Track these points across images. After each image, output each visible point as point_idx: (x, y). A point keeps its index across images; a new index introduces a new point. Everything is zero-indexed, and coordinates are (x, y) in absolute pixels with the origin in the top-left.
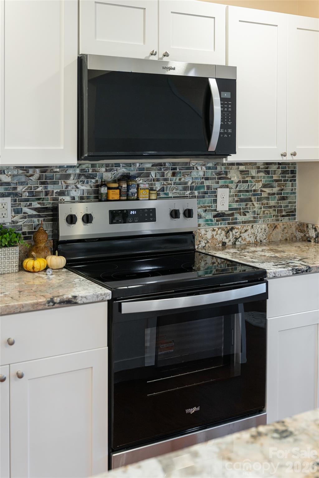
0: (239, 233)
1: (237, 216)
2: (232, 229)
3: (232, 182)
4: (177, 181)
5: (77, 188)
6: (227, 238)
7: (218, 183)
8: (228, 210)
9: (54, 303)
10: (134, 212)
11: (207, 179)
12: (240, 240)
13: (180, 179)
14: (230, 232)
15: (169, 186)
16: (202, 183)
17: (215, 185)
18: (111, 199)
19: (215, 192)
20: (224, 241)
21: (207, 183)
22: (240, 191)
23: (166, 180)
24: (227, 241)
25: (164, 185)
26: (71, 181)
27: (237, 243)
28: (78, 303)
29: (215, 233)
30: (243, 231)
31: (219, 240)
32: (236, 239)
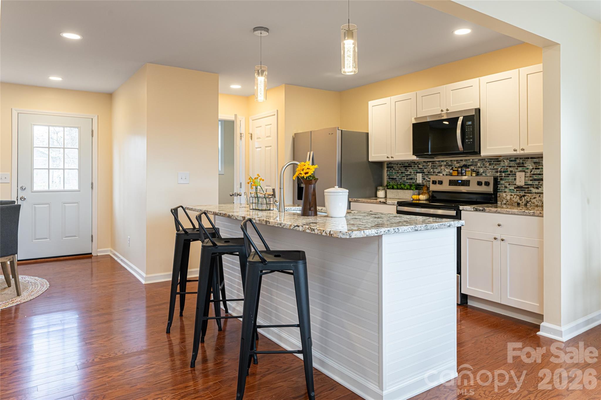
0: (529, 199)
1: (532, 189)
2: (524, 196)
3: (528, 169)
4: (492, 168)
5: (445, 170)
6: (521, 201)
7: (517, 169)
8: (524, 185)
10: (460, 181)
11: (510, 167)
12: (530, 203)
13: (494, 167)
14: (523, 197)
15: (487, 170)
16: (507, 169)
17: (516, 170)
18: (453, 175)
19: (515, 174)
20: (518, 202)
21: (511, 169)
22: (534, 174)
23: (486, 167)
24: (521, 202)
25: (485, 170)
26: (443, 167)
27: (528, 204)
28: (386, 204)
29: (512, 197)
30: (532, 198)
31: (515, 201)
32: (527, 202)
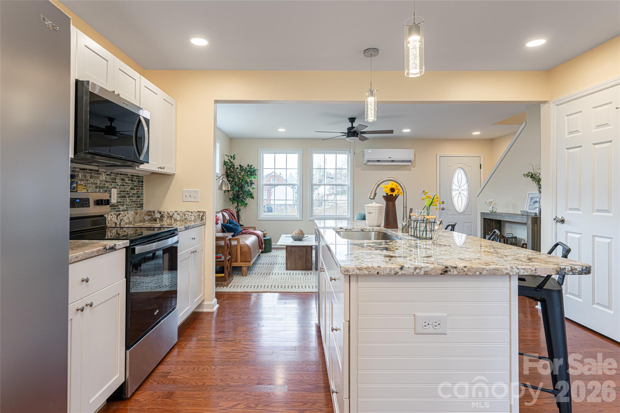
0: (122, 217)
1: (120, 207)
2: (120, 214)
3: (118, 185)
4: (93, 181)
6: (117, 220)
7: (111, 185)
8: (116, 202)
9: (107, 249)
10: (78, 200)
11: (107, 182)
12: (122, 221)
13: (94, 181)
14: (119, 216)
15: (88, 185)
16: (105, 184)
17: (110, 186)
19: (110, 191)
20: (116, 222)
21: (107, 184)
22: (121, 191)
23: (87, 180)
24: (117, 222)
25: (86, 184)
27: (122, 223)
28: (116, 249)
29: (112, 217)
30: (124, 216)
31: (113, 221)
32: (121, 220)
